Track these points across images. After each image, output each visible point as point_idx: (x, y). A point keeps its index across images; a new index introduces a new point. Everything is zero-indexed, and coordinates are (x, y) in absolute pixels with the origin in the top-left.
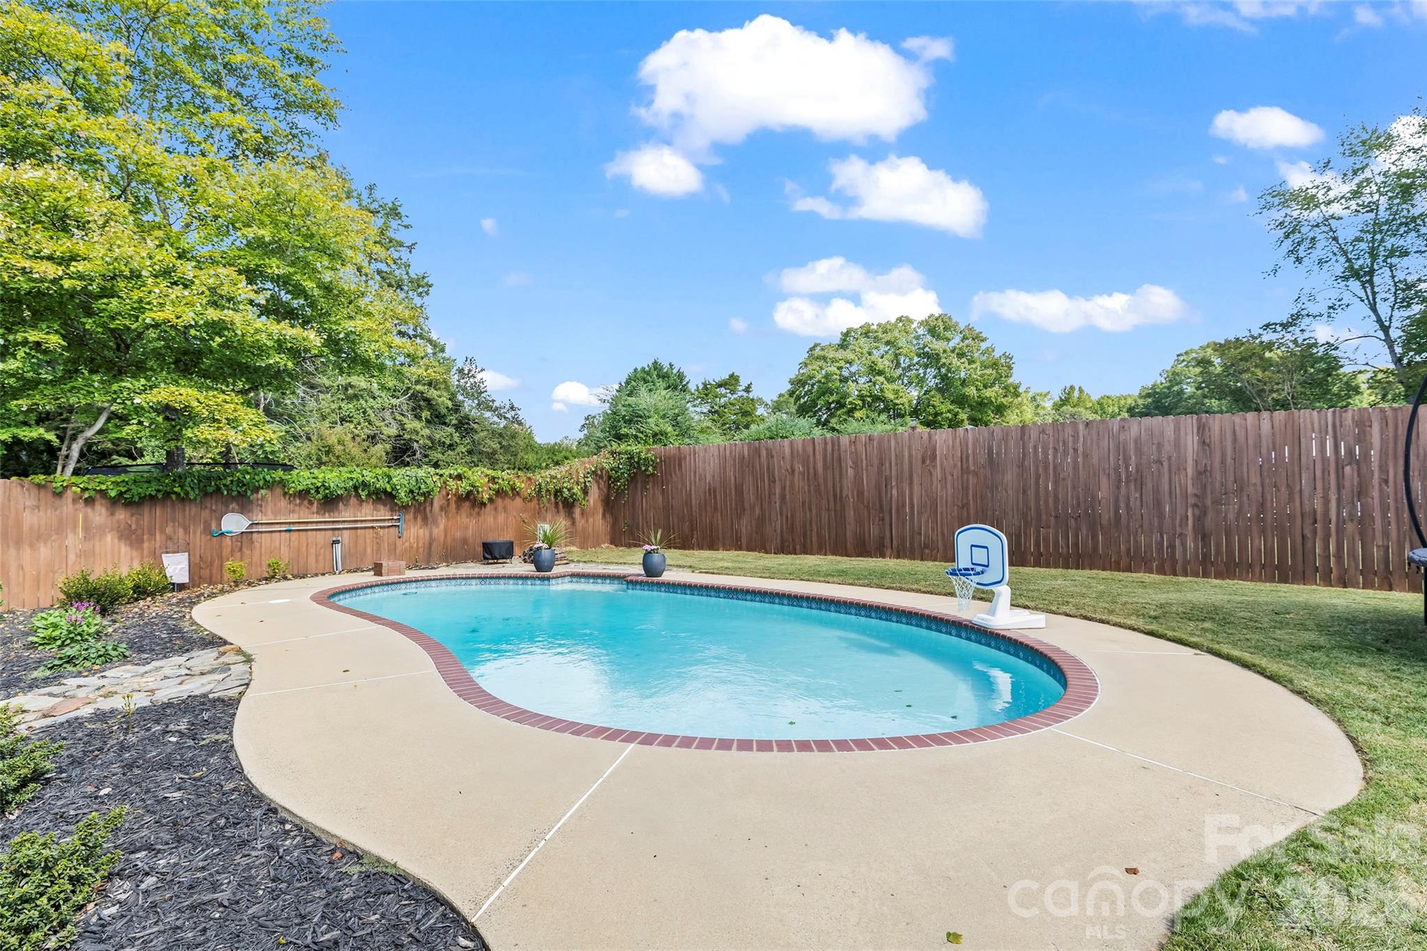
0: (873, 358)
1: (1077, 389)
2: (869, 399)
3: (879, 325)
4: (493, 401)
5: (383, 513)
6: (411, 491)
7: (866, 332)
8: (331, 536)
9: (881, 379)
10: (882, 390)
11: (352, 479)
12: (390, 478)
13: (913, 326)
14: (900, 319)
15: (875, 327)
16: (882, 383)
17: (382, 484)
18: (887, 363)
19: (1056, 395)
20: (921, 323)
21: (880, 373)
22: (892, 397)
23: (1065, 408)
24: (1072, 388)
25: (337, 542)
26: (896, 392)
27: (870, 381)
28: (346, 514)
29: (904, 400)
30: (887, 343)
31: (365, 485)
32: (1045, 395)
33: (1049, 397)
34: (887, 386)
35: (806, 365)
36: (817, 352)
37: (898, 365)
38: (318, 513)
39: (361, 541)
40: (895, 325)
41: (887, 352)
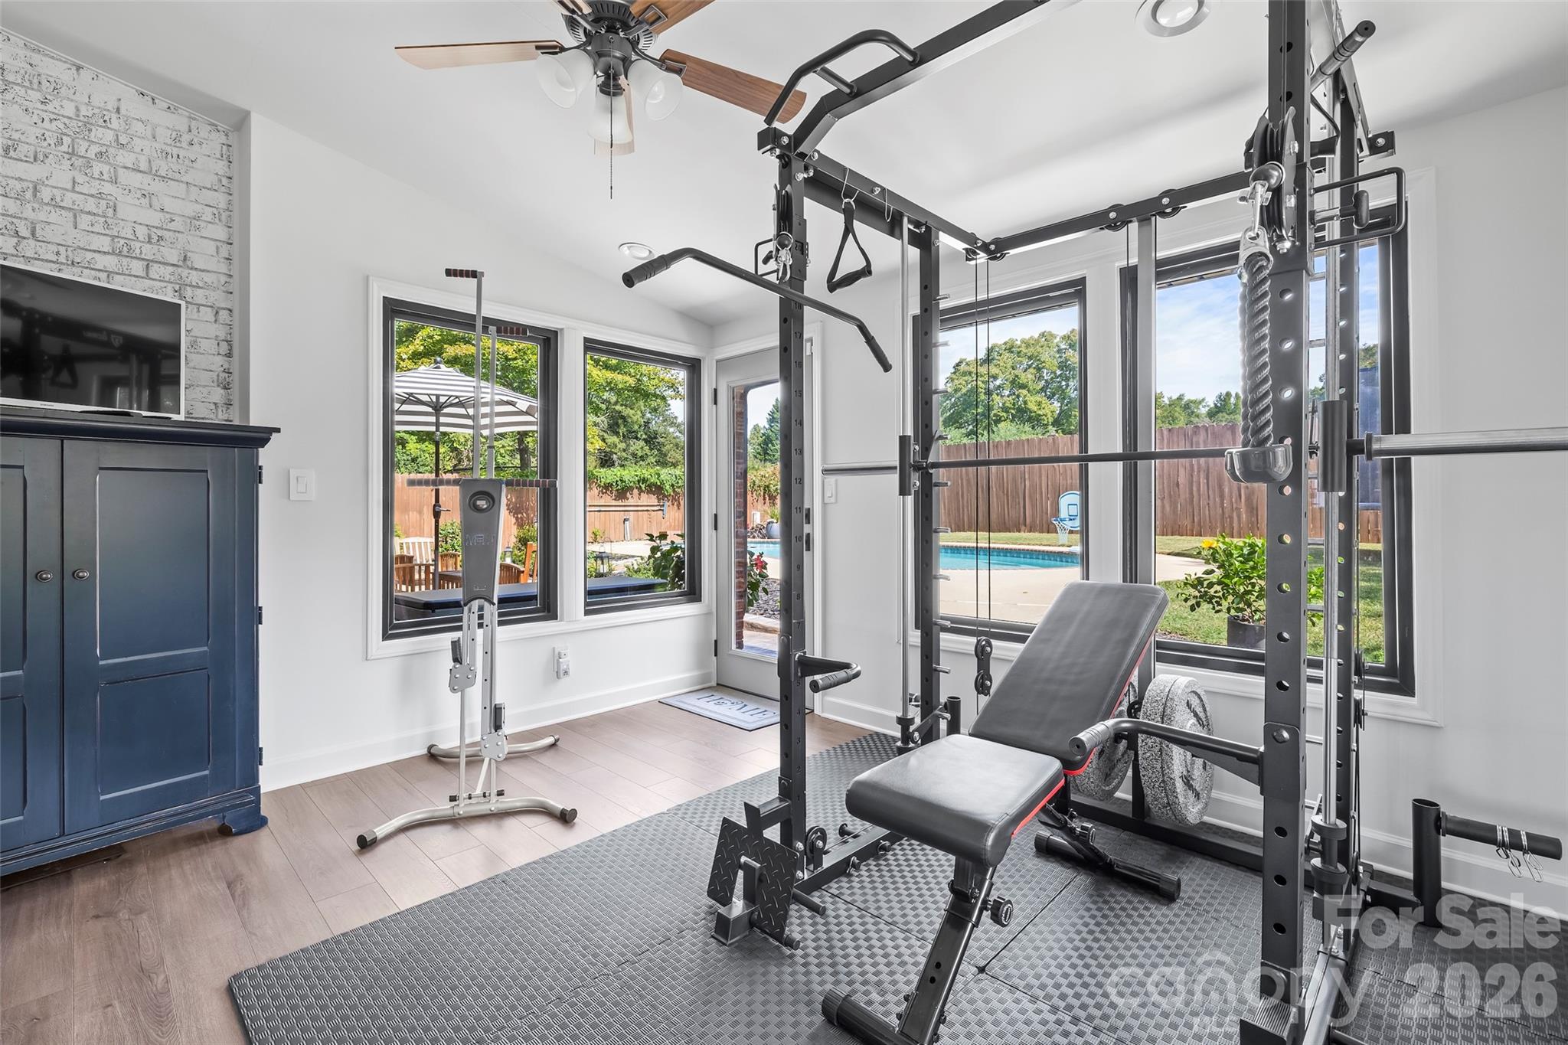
0: (1016, 372)
1: (1234, 395)
2: (1013, 411)
3: (1023, 341)
4: (676, 417)
5: (653, 500)
6: (673, 485)
7: (1010, 348)
8: (623, 516)
9: (1024, 392)
10: (1025, 403)
11: (637, 476)
12: (659, 475)
13: (1055, 341)
14: (1043, 335)
15: (1019, 343)
16: (1025, 396)
17: (653, 480)
18: (1030, 376)
19: (1211, 401)
20: (1063, 338)
21: (1023, 386)
22: (1035, 408)
23: (1220, 414)
24: (1228, 394)
25: (625, 520)
26: (1039, 404)
27: (1014, 394)
28: (632, 500)
29: (1047, 411)
30: (1030, 358)
31: (644, 480)
32: (1200, 402)
33: (1204, 404)
34: (1029, 398)
35: (952, 380)
36: (963, 367)
37: (1040, 378)
38: (615, 500)
39: (640, 519)
40: (1037, 341)
41: (1030, 366)
